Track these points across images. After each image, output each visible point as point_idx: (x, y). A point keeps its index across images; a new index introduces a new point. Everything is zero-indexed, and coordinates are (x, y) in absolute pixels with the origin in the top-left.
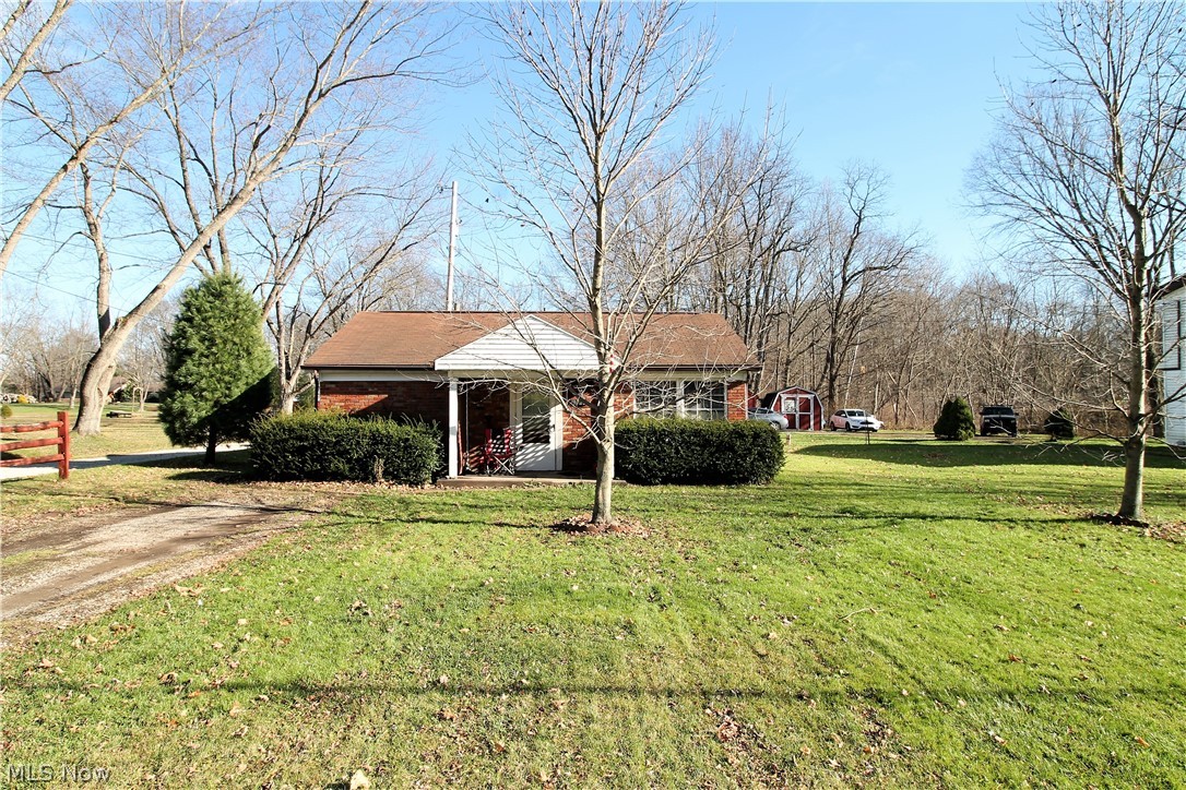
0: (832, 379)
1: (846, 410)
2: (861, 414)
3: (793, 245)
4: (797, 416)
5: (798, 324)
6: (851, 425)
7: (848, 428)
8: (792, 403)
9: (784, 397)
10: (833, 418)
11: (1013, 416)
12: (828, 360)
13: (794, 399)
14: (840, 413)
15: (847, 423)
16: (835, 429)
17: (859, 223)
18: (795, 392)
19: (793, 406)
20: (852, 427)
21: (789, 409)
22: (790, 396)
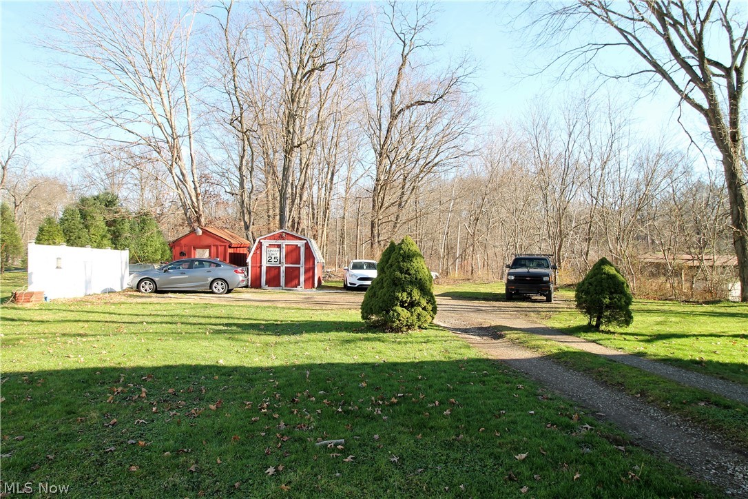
4: (283, 269)
6: (349, 280)
8: (275, 252)
9: (265, 243)
13: (279, 246)
18: (280, 236)
19: (278, 256)
20: (349, 285)
21: (273, 260)
22: (273, 242)
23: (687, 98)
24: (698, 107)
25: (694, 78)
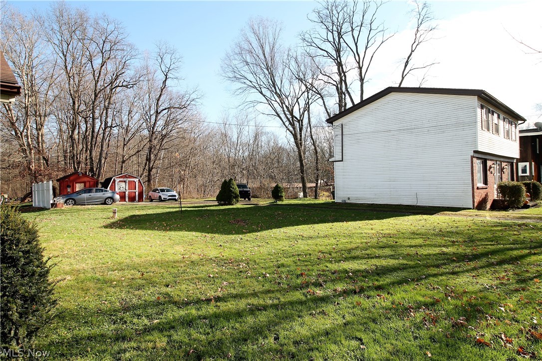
0: (150, 170)
1: (159, 188)
2: (168, 191)
3: (125, 84)
4: (127, 193)
5: (129, 140)
6: (163, 197)
7: (160, 200)
8: (123, 184)
9: (117, 180)
10: (151, 193)
11: (248, 190)
12: (147, 160)
13: (125, 182)
14: (155, 191)
15: (160, 196)
16: (152, 200)
17: (166, 80)
18: (125, 177)
19: (124, 186)
20: (163, 199)
21: (121, 188)
22: (122, 179)
23: (288, 129)
24: (291, 132)
25: (290, 123)
